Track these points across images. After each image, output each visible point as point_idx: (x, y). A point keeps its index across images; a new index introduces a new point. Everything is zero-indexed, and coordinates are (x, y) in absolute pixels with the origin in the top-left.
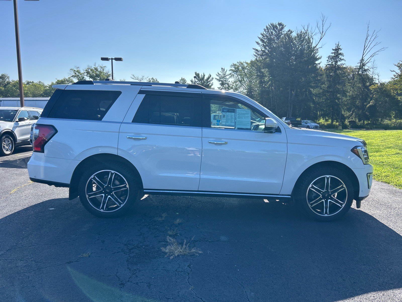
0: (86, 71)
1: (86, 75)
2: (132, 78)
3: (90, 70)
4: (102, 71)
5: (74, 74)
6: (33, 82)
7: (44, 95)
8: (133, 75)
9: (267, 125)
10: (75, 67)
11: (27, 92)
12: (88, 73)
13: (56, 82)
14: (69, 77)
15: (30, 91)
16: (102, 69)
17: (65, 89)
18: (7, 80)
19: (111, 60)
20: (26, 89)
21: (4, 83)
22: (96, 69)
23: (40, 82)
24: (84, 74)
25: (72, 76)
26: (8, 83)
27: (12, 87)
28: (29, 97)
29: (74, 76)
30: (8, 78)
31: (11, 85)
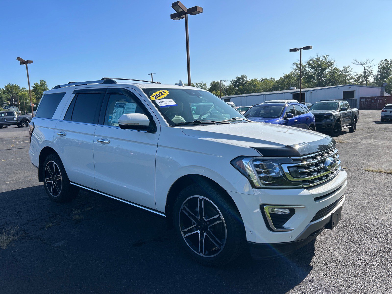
0: (308, 62)
1: (308, 67)
2: (353, 64)
3: (311, 62)
4: (324, 60)
5: (296, 68)
6: (266, 79)
7: (273, 89)
8: (355, 60)
10: (298, 61)
11: (259, 89)
12: (309, 64)
13: (284, 77)
14: (291, 71)
15: (262, 87)
16: (324, 58)
18: (246, 80)
19: (299, 50)
20: (259, 86)
21: (243, 83)
22: (318, 59)
23: (272, 78)
24: (306, 66)
25: (294, 69)
26: (246, 82)
27: (248, 85)
28: (261, 92)
29: (296, 69)
30: (246, 78)
31: (248, 84)
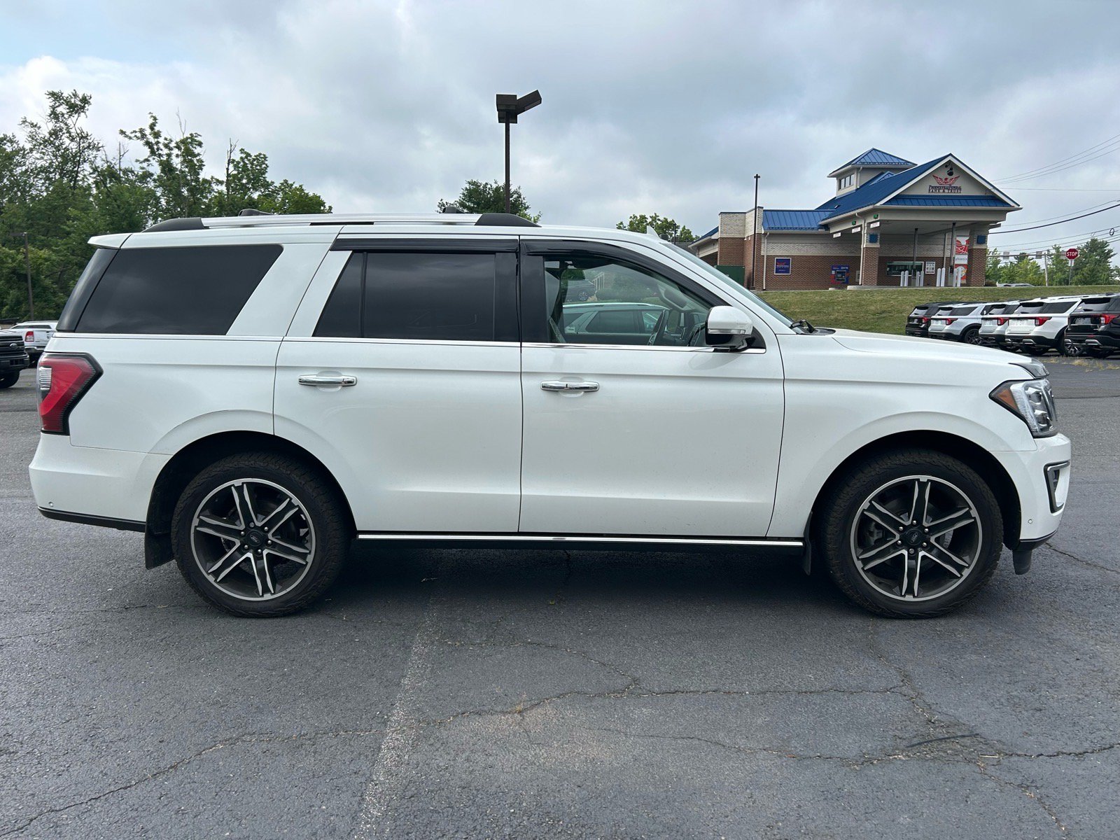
9: (711, 329)
17: (122, 247)
